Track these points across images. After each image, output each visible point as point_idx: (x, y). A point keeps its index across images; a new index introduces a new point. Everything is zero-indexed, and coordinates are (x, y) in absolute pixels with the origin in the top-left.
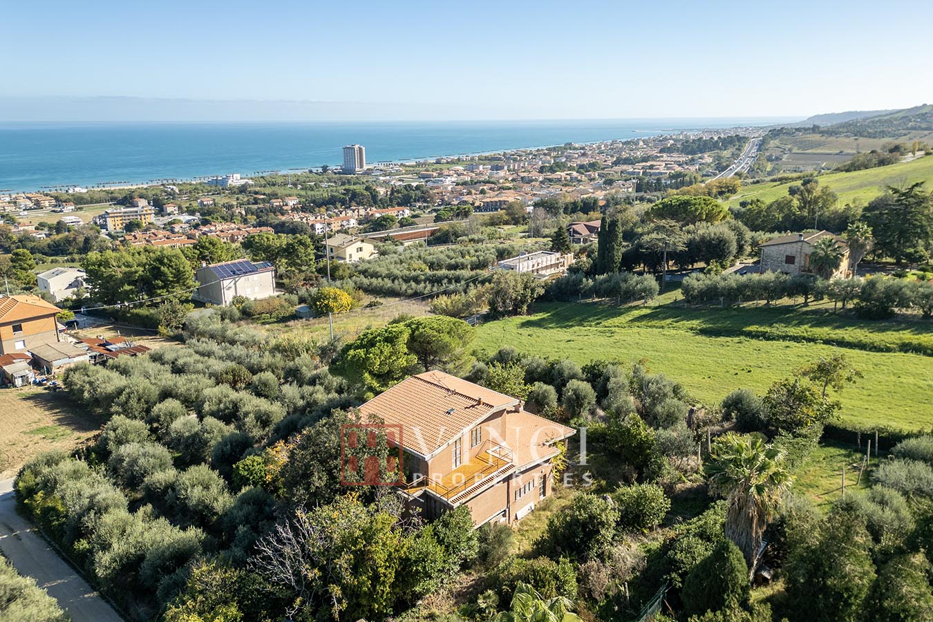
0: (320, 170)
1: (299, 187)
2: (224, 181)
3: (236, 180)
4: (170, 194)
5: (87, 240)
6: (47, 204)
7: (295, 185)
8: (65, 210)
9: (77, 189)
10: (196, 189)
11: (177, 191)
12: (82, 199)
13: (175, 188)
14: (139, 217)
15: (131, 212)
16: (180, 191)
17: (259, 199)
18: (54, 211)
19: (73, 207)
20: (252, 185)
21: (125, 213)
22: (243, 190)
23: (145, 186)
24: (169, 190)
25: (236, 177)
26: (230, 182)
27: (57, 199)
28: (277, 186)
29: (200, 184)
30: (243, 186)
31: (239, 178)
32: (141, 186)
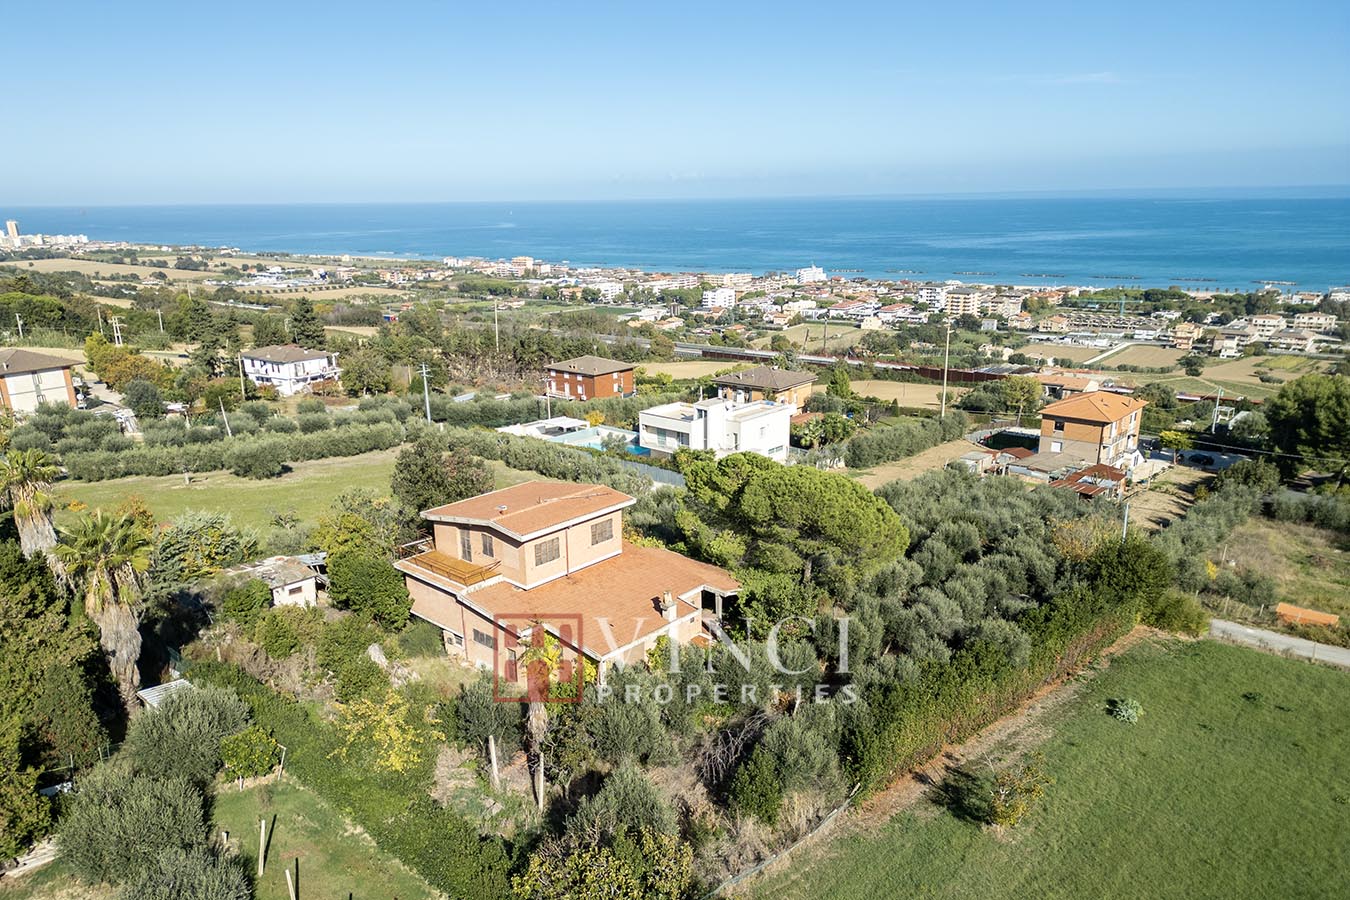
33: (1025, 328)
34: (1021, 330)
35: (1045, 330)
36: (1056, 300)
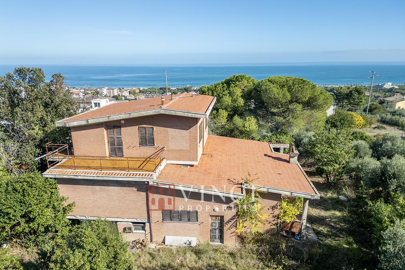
3: (388, 86)
20: (397, 89)
22: (390, 91)
26: (385, 86)
29: (369, 86)
30: (391, 88)
31: (391, 85)
33: (133, 99)
35: (138, 99)
36: (137, 91)
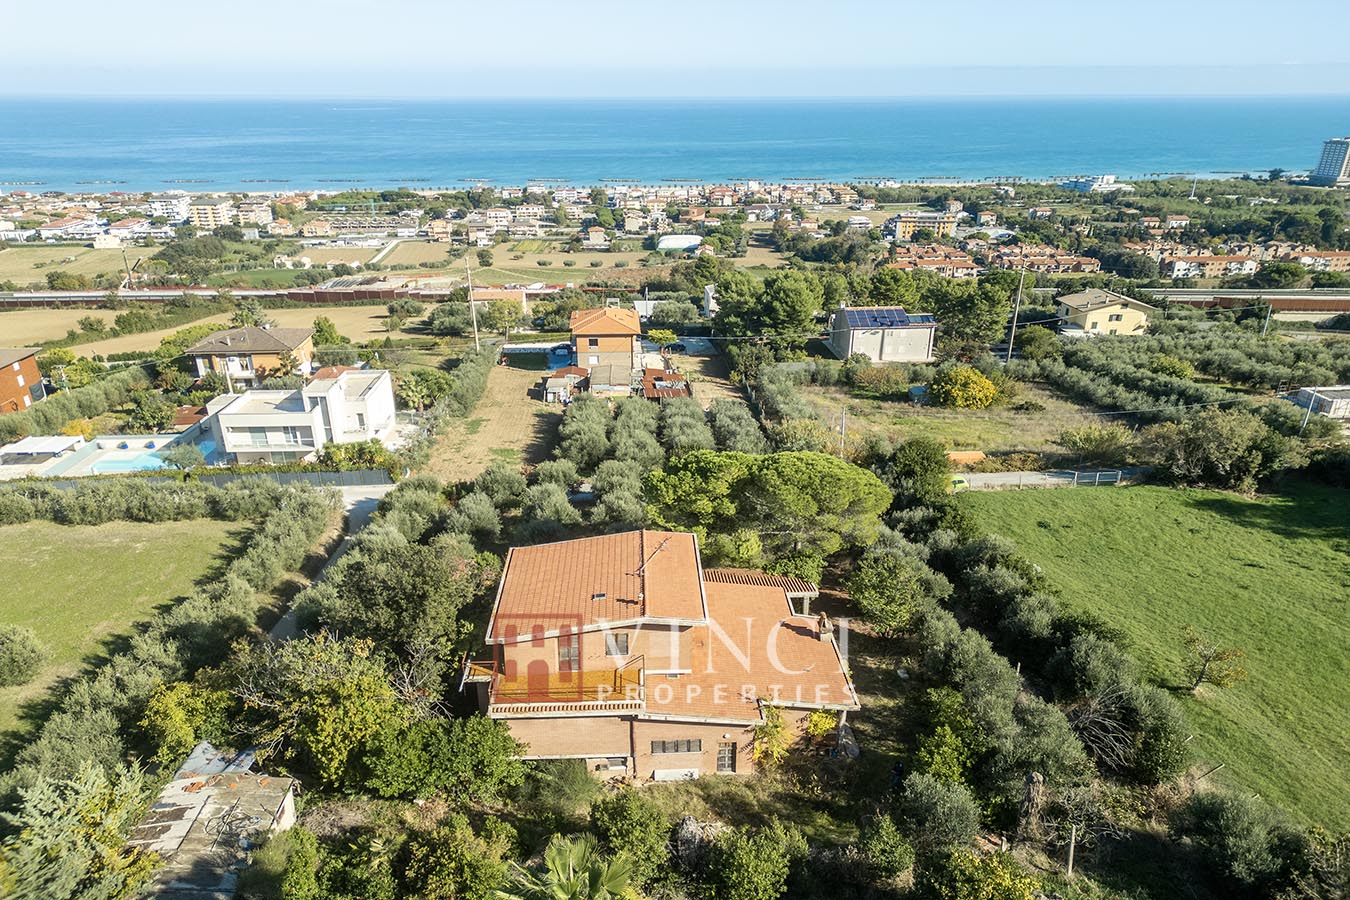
0: (1266, 176)
1: (1208, 200)
2: (1088, 184)
3: (1105, 184)
4: (1001, 198)
5: (852, 249)
6: (848, 198)
7: (1202, 197)
8: (863, 208)
9: (889, 184)
10: (1040, 193)
11: (1012, 194)
12: (888, 195)
13: (1011, 189)
14: (937, 225)
15: (929, 218)
16: (1016, 194)
17: (1126, 214)
18: (851, 208)
19: (873, 205)
20: (1130, 193)
21: (921, 218)
22: (1109, 199)
23: (974, 185)
24: (1002, 192)
25: (1108, 180)
26: (1095, 186)
27: (860, 193)
28: (1169, 198)
29: (1051, 186)
30: (1113, 193)
31: (1112, 181)
32: (967, 185)
33: (289, 234)
34: (287, 236)
35: (311, 235)
36: (301, 205)
